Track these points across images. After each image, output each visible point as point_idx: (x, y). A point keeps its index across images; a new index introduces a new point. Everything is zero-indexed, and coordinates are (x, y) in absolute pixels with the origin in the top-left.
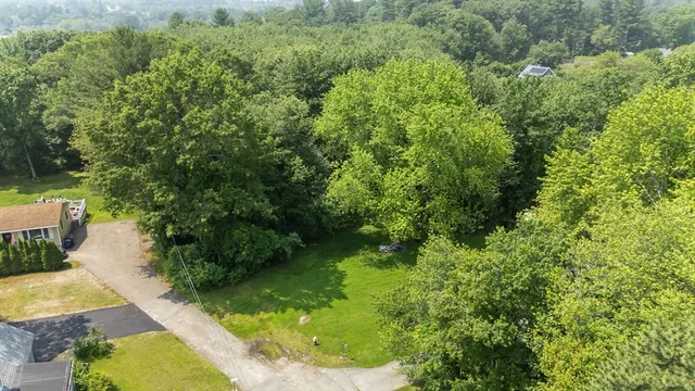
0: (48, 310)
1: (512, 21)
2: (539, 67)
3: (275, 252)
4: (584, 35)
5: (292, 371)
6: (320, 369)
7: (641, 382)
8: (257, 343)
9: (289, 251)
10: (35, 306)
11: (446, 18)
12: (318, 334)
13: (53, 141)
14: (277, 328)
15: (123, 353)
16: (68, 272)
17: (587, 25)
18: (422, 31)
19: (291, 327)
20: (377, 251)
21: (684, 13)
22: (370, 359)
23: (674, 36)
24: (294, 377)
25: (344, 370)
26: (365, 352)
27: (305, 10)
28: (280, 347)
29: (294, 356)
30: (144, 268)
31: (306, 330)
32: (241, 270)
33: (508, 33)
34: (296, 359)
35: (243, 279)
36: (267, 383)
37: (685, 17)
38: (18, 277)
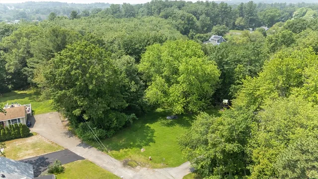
0: (29, 154)
1: (204, 16)
2: (217, 36)
3: (126, 122)
4: (232, 21)
5: (143, 171)
6: (154, 169)
7: (297, 159)
8: (125, 161)
9: (131, 121)
10: (22, 153)
11: (176, 15)
12: (151, 156)
13: (8, 77)
14: (133, 154)
15: (69, 170)
16: (33, 137)
17: (233, 17)
18: (167, 21)
19: (138, 153)
20: (166, 119)
21: (271, 12)
22: (173, 164)
23: (268, 22)
24: (145, 173)
25: (164, 169)
26: (171, 161)
27: (111, 10)
28: (136, 162)
29: (143, 165)
30: (67, 134)
31: (145, 154)
32: (112, 131)
33: (202, 21)
34: (144, 166)
35: (114, 135)
36: (134, 177)
37: (272, 14)
38: (10, 141)
